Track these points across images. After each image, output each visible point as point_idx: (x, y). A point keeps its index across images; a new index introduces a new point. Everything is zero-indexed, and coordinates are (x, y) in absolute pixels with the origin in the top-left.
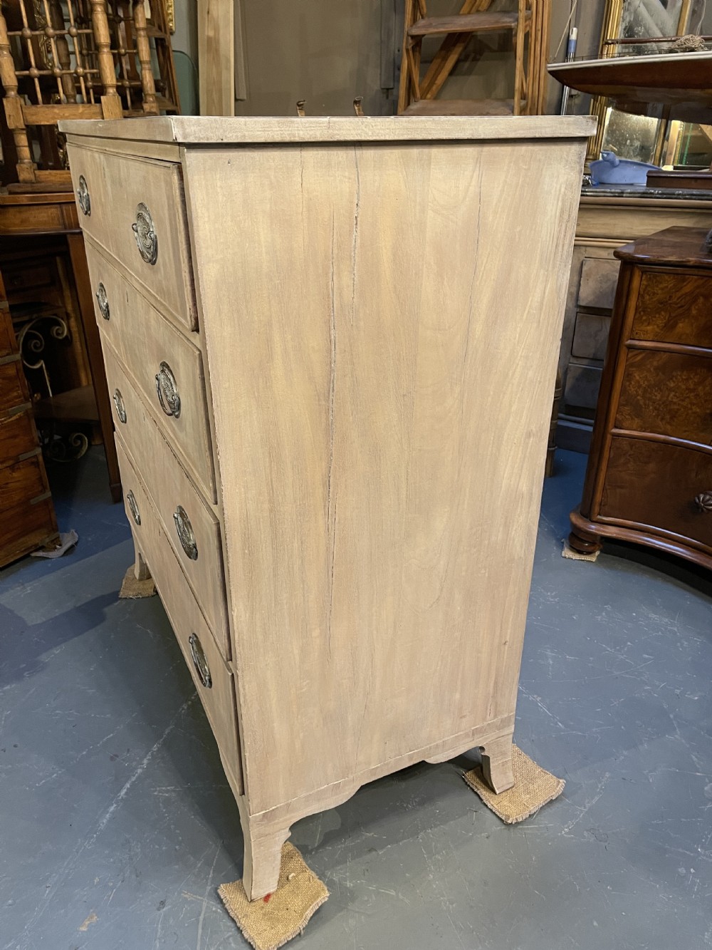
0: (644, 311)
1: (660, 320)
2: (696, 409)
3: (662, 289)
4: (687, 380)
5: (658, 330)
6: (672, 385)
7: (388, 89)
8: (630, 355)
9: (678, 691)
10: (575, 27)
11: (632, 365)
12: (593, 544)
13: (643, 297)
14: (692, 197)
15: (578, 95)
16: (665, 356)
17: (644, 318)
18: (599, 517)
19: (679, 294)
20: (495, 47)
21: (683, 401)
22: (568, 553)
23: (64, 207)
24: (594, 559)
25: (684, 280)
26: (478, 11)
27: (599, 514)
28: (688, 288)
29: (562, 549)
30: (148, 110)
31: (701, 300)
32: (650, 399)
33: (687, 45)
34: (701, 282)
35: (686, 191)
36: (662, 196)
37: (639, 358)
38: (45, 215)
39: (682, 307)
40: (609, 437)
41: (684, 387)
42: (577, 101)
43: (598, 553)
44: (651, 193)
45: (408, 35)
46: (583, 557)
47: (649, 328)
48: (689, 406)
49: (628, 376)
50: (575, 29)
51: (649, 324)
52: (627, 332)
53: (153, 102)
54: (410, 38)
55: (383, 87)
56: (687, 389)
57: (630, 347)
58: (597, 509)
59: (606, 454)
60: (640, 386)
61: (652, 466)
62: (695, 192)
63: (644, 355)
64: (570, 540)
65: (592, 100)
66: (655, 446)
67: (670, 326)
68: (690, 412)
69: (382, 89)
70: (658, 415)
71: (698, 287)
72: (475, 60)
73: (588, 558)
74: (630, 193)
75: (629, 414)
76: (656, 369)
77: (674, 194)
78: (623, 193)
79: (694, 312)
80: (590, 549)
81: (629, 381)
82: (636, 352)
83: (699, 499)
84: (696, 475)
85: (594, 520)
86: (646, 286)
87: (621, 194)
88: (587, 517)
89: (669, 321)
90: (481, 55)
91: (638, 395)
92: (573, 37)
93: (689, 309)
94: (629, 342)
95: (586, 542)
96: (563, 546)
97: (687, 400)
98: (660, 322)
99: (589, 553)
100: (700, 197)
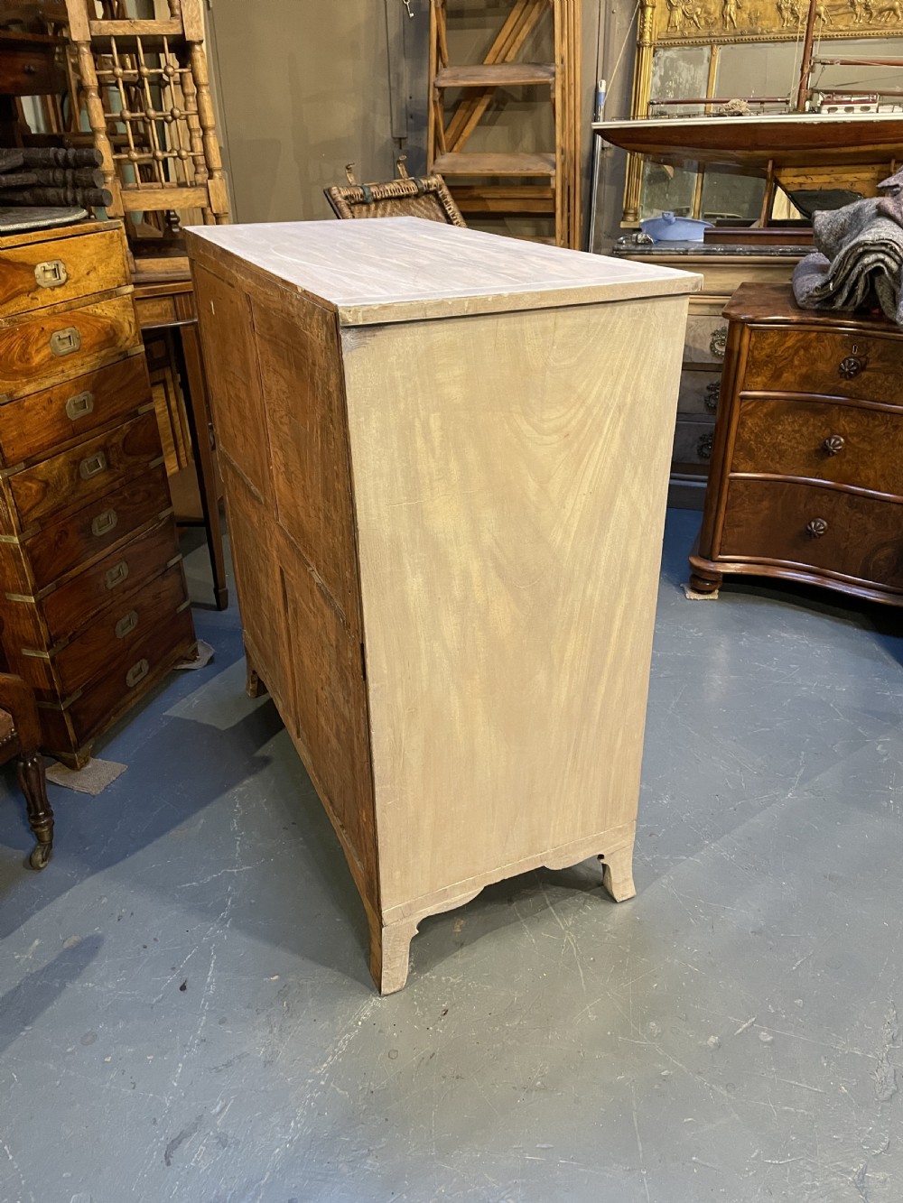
0: (753, 365)
1: (767, 372)
2: (801, 447)
3: (769, 344)
4: (793, 422)
5: (765, 380)
6: (780, 428)
7: (400, 139)
8: (743, 404)
9: (828, 687)
10: (603, 78)
11: (745, 414)
12: (715, 582)
13: (752, 352)
14: (752, 253)
15: (610, 148)
16: (773, 403)
17: (754, 371)
18: (720, 557)
19: (783, 348)
20: (519, 96)
21: (790, 441)
22: (691, 595)
23: (177, 298)
24: (716, 597)
25: (786, 335)
26: (503, 61)
27: (720, 554)
28: (790, 342)
29: (685, 593)
30: (200, 182)
31: (802, 352)
32: (761, 443)
33: (736, 109)
34: (801, 336)
35: (746, 247)
36: (725, 253)
37: (750, 407)
38: (159, 308)
39: (786, 358)
40: (727, 481)
41: (790, 429)
42: (609, 153)
43: (717, 591)
44: (714, 251)
45: (435, 86)
46: (706, 597)
47: (759, 379)
48: (795, 445)
49: (742, 424)
50: (604, 82)
51: (758, 376)
52: (739, 385)
53: (205, 172)
54: (437, 90)
55: (395, 136)
56: (793, 431)
57: (743, 398)
58: (717, 548)
59: (724, 498)
60: (752, 432)
61: (765, 503)
62: (753, 248)
63: (753, 404)
64: (691, 582)
65: (629, 155)
66: (767, 484)
67: (776, 376)
68: (796, 450)
69: (394, 138)
70: (768, 457)
71: (798, 341)
72: (498, 109)
73: (710, 597)
74: (694, 251)
75: (743, 459)
76: (766, 415)
77: (735, 251)
78: (687, 251)
79: (796, 363)
80: (710, 589)
81: (743, 428)
82: (748, 401)
83: (811, 526)
84: (805, 507)
85: (716, 559)
86: (756, 342)
87: (686, 252)
88: (707, 559)
89: (775, 372)
90: (504, 105)
91: (751, 440)
92: (602, 89)
93: (792, 361)
94: (743, 393)
95: (708, 581)
96: (684, 590)
97: (794, 441)
98: (768, 374)
99: (709, 592)
100: (759, 253)
